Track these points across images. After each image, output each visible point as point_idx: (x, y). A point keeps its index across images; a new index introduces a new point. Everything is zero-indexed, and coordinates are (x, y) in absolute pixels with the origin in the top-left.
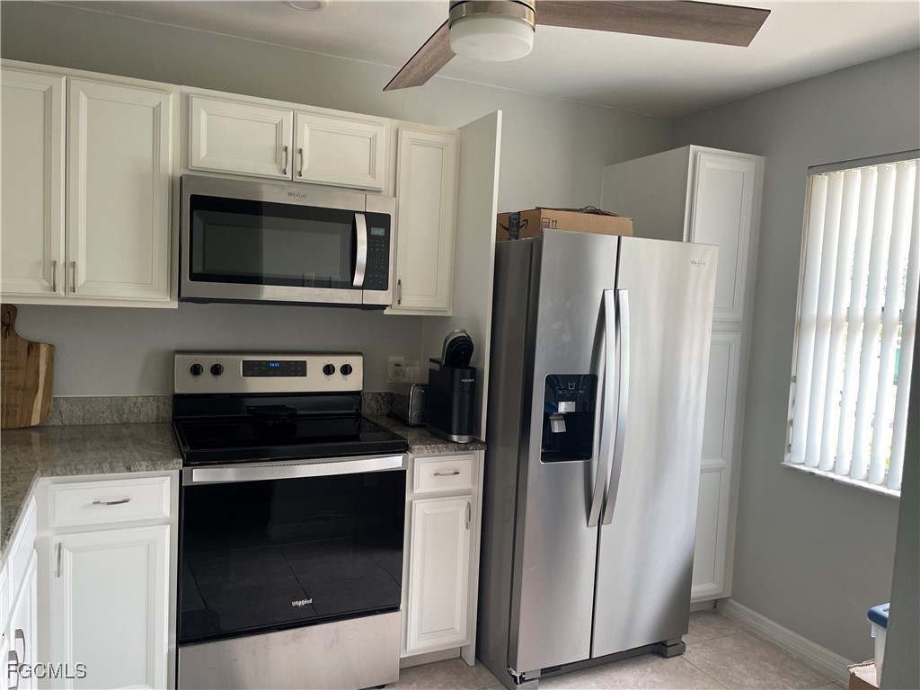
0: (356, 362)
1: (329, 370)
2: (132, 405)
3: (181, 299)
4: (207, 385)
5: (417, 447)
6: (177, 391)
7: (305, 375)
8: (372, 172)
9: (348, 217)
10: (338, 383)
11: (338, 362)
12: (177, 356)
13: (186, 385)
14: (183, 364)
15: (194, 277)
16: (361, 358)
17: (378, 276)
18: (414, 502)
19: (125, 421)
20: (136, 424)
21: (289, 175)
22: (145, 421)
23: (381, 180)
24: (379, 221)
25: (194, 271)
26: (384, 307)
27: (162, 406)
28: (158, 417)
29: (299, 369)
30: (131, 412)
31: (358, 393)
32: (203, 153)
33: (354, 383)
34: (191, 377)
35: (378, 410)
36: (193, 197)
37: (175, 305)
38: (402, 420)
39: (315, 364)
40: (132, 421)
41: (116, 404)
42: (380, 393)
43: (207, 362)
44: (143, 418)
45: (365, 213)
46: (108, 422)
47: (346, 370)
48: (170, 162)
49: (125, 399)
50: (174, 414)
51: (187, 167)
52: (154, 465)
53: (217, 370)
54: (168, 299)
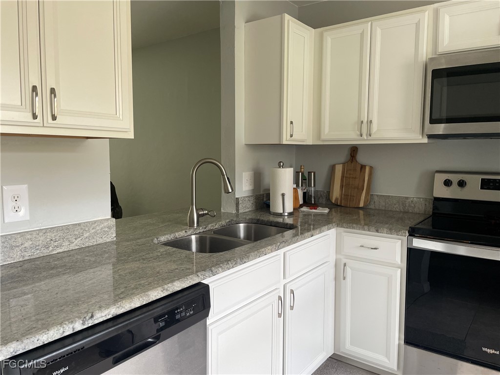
2: (411, 202)
3: (430, 137)
4: (456, 193)
6: (435, 195)
12: (436, 174)
13: (441, 192)
14: (440, 178)
15: (432, 121)
20: (412, 213)
22: (418, 212)
25: (433, 118)
27: (427, 204)
28: (425, 211)
30: (410, 206)
32: (446, 42)
34: (444, 188)
36: (434, 71)
37: (425, 140)
40: (411, 211)
41: (403, 200)
43: (455, 178)
44: (416, 210)
46: (397, 210)
48: (425, 52)
49: (407, 198)
50: (433, 210)
51: (435, 54)
52: (391, 231)
53: (462, 184)
54: (421, 137)
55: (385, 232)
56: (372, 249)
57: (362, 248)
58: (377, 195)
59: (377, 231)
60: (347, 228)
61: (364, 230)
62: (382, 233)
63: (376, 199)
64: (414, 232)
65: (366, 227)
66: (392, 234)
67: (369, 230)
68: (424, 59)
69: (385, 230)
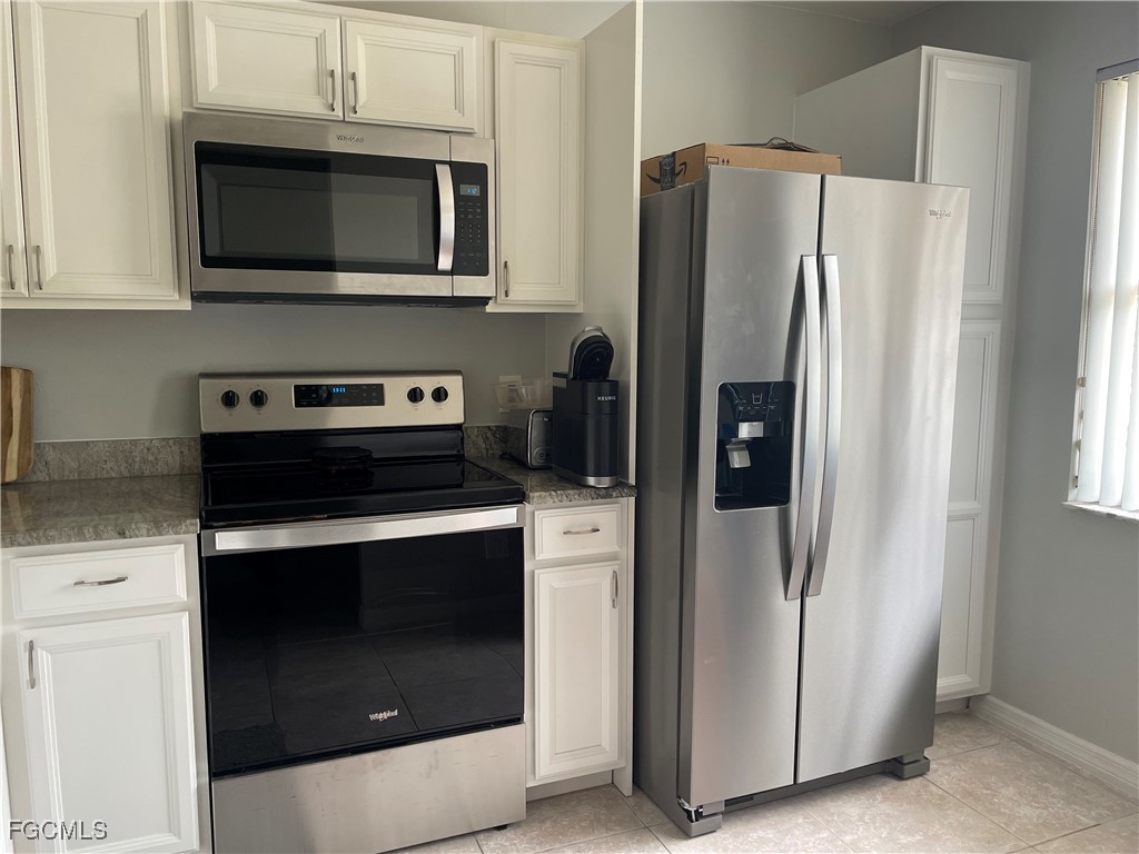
0: (454, 384)
1: (415, 395)
2: (145, 450)
3: (197, 297)
4: (245, 420)
5: (537, 494)
6: (204, 430)
7: (383, 404)
8: (459, 105)
9: (426, 170)
10: (429, 414)
11: (428, 384)
12: (202, 381)
13: (216, 420)
14: (211, 391)
15: (208, 262)
16: (460, 378)
17: (472, 257)
18: (536, 572)
19: (136, 473)
20: (152, 477)
21: (339, 113)
22: (166, 472)
23: (473, 117)
24: (471, 175)
25: (208, 254)
26: (484, 301)
27: (186, 452)
28: (182, 467)
29: (374, 396)
30: (144, 461)
31: (458, 427)
32: (213, 82)
33: (451, 412)
34: (223, 411)
35: (487, 449)
36: (199, 145)
37: (187, 305)
38: (520, 463)
39: (396, 388)
40: (147, 473)
41: (125, 449)
42: (489, 427)
43: (244, 388)
44: (161, 468)
45: (450, 163)
46: (114, 475)
47: (440, 395)
48: (167, 97)
49: (135, 443)
50: (204, 462)
51: (191, 105)
52: (157, 527)
53: (258, 399)
54: (177, 297)
55: (144, 531)
57: (80, 587)
58: (53, 445)
59: (122, 534)
61: (85, 540)
62: (137, 536)
63: (51, 454)
65: (88, 531)
66: (161, 534)
67: (98, 537)
68: (166, 112)
69: (144, 527)
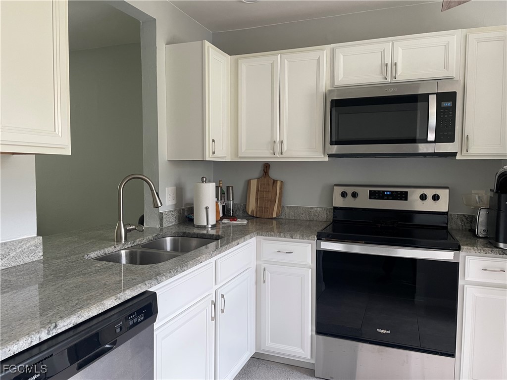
0: (444, 194)
1: (423, 197)
2: (315, 211)
3: (330, 156)
4: (349, 203)
5: (466, 247)
6: (335, 205)
7: (407, 200)
8: (446, 66)
9: (425, 97)
10: (429, 206)
11: (430, 193)
12: (335, 187)
13: (339, 202)
14: (338, 191)
15: (332, 143)
16: (448, 190)
17: (446, 134)
18: (465, 285)
19: (312, 219)
20: (316, 221)
21: (389, 80)
23: (454, 71)
24: (446, 98)
25: (332, 140)
26: (455, 154)
27: (328, 213)
28: (327, 218)
29: (403, 196)
30: (314, 215)
31: (446, 214)
32: (341, 77)
33: (442, 206)
34: (341, 198)
35: (462, 226)
36: (332, 101)
37: (326, 159)
39: (414, 195)
40: (315, 219)
41: (308, 210)
42: (464, 215)
43: (349, 191)
44: (320, 218)
45: (437, 94)
46: (304, 219)
47: (436, 198)
48: (325, 85)
49: (312, 208)
50: (333, 217)
51: (333, 87)
52: (302, 237)
53: (354, 195)
54: (323, 156)
55: (298, 237)
56: (287, 253)
57: (279, 253)
58: (288, 207)
59: (292, 237)
60: (266, 236)
61: (281, 237)
62: (296, 239)
63: (287, 210)
64: (321, 237)
65: (282, 234)
66: (303, 239)
67: (285, 237)
68: (324, 91)
69: (298, 235)
